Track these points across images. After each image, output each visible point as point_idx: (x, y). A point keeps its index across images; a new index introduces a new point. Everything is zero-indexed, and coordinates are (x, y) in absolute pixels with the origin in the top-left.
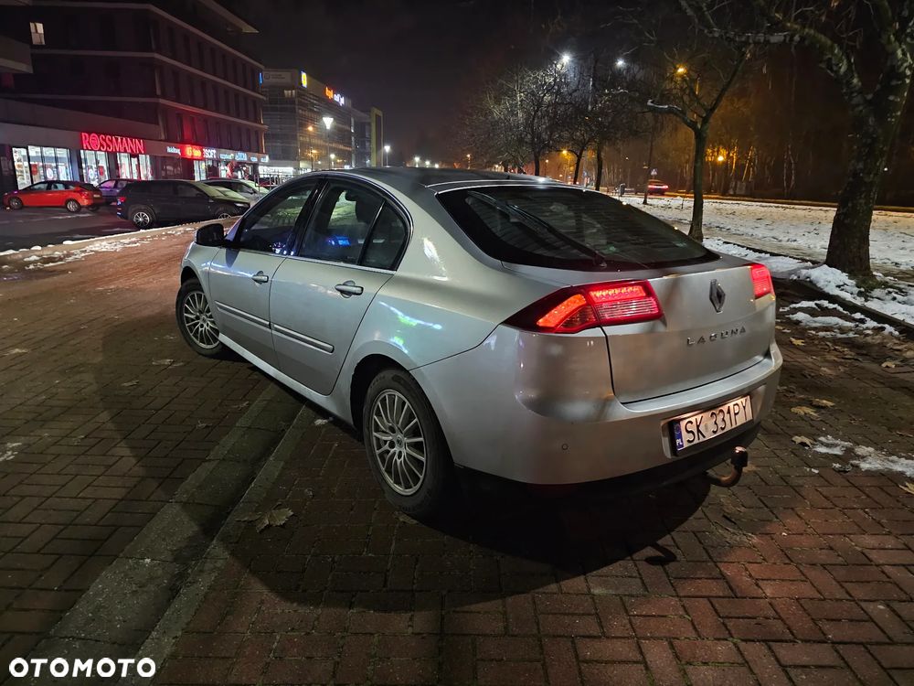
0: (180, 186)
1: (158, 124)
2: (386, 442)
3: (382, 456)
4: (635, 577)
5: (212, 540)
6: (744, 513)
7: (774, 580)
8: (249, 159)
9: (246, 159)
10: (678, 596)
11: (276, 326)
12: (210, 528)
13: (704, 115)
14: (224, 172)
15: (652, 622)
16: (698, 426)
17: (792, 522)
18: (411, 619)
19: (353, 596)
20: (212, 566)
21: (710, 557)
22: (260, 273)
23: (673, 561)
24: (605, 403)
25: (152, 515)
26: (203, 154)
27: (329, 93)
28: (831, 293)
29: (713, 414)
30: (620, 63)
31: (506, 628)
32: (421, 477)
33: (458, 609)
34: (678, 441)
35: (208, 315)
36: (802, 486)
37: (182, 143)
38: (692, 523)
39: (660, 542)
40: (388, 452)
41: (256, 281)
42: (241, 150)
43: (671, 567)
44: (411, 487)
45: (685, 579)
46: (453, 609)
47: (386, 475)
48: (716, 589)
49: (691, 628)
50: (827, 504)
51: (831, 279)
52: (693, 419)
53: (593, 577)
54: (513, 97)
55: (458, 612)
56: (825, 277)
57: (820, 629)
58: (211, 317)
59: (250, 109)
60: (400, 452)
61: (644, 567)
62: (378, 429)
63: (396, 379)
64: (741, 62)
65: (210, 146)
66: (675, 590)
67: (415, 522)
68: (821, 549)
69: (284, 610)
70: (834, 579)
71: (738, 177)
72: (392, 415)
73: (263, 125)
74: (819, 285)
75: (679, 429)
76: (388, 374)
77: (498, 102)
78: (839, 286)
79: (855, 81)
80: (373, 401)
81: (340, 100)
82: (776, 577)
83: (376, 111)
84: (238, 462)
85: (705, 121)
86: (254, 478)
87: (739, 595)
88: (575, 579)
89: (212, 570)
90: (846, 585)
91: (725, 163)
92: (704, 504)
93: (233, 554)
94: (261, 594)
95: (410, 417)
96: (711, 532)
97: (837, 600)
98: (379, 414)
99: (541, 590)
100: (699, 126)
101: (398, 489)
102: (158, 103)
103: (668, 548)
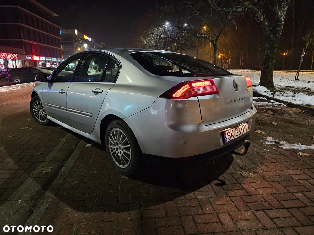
0: (31, 70)
1: (22, 48)
2: (114, 148)
3: (113, 154)
4: (212, 191)
5: (47, 191)
6: (247, 166)
7: (262, 188)
8: (57, 60)
9: (56, 60)
10: (229, 197)
11: (69, 109)
12: (46, 186)
13: (216, 38)
14: (48, 65)
15: (221, 207)
16: (232, 134)
17: (263, 167)
18: (129, 214)
19: (105, 207)
20: (47, 201)
21: (238, 182)
22: (62, 90)
23: (225, 184)
24: (199, 125)
25: (21, 183)
26: (40, 59)
27: (85, 37)
28: (263, 94)
29: (236, 129)
30: (185, 25)
31: (167, 214)
32: (129, 160)
33: (147, 208)
34: (225, 139)
35: (43, 109)
36: (265, 156)
37: (32, 55)
38: (229, 170)
39: (219, 178)
40: (116, 152)
41: (61, 93)
42: (54, 57)
43: (224, 186)
44: (125, 165)
45: (230, 190)
46: (145, 209)
47: (115, 161)
48: (242, 193)
49: (236, 208)
50: (274, 161)
51: (262, 90)
52: (230, 131)
53: (197, 192)
54: (150, 36)
55: (147, 210)
56: (260, 89)
57: (281, 204)
58: (44, 110)
59: (57, 43)
60: (121, 152)
61: (214, 187)
62: (111, 144)
63: (118, 124)
64: (227, 20)
65: (42, 56)
66: (227, 194)
67: (128, 178)
68: (275, 176)
69: (77, 215)
70: (283, 186)
71: (225, 63)
72: (117, 138)
73: (62, 48)
74: (258, 92)
75: (225, 135)
76: (114, 122)
77: (145, 38)
78: (265, 92)
79: (266, 23)
80: (109, 133)
81: (89, 39)
82: (262, 187)
83: (103, 43)
84: (56, 161)
85: (216, 40)
86: (63, 167)
87: (250, 194)
88: (190, 194)
89: (47, 202)
90: (287, 188)
91: (221, 58)
92: (232, 164)
93: (56, 195)
94: (68, 210)
95: (124, 138)
96: (236, 173)
97: (285, 193)
98: (111, 138)
99: (178, 199)
100: (214, 42)
101: (121, 166)
102: (22, 41)
103: (222, 180)
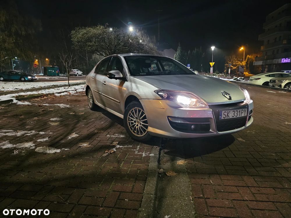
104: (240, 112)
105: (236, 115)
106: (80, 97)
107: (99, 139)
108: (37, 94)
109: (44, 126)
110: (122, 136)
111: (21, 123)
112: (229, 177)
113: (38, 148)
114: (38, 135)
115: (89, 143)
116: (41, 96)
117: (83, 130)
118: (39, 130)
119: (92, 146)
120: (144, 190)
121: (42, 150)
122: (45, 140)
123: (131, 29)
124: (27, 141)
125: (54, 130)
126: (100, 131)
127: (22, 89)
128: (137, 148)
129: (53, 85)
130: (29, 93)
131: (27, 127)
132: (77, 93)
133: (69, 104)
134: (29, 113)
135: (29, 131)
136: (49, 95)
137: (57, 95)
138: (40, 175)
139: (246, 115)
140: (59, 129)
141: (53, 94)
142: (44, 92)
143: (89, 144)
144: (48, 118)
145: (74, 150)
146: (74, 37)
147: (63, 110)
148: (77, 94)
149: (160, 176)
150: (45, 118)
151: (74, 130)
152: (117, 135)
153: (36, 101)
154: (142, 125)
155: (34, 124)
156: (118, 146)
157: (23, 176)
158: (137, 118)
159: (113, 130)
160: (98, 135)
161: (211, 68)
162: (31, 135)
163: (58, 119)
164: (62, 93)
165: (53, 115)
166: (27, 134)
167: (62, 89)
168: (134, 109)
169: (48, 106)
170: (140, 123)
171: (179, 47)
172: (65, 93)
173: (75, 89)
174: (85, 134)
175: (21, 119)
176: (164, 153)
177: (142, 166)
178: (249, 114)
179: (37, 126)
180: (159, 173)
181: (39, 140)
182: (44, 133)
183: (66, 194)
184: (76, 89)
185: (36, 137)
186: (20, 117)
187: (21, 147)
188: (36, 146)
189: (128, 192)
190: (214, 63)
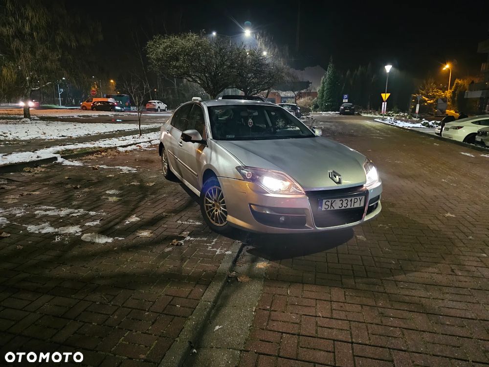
104: (351, 201)
105: (345, 205)
106: (154, 153)
107: (165, 226)
108: (91, 148)
109: (95, 203)
110: (197, 223)
111: (67, 195)
112: (314, 288)
113: (85, 235)
114: (86, 217)
115: (151, 231)
116: (98, 151)
117: (148, 211)
118: (89, 208)
119: (155, 236)
120: (202, 296)
121: (89, 238)
122: (95, 223)
123: (248, 33)
124: (72, 224)
125: (109, 210)
126: (170, 215)
127: (71, 137)
128: (213, 242)
129: (118, 130)
130: (80, 146)
131: (75, 203)
132: (151, 146)
133: (137, 167)
134: (78, 179)
135: (75, 209)
136: (109, 150)
137: (121, 149)
138: (84, 271)
139: (362, 205)
140: (116, 208)
141: (116, 148)
142: (102, 144)
143: (151, 233)
144: (102, 191)
145: (130, 240)
146: (151, 52)
147: (127, 176)
148: (150, 149)
149: (229, 281)
150: (99, 190)
151: (137, 210)
152: (191, 221)
153: (90, 160)
154: (222, 210)
155: (83, 198)
156: (188, 238)
157: (64, 271)
158: (215, 201)
159: (189, 213)
160: (167, 219)
161: (383, 103)
162: (78, 216)
163: (117, 192)
164: (129, 147)
165: (111, 184)
166: (72, 213)
167: (130, 139)
168: (213, 188)
169: (106, 169)
170: (220, 209)
171: (331, 65)
172: (134, 147)
173: (149, 140)
174: (148, 217)
175: (67, 190)
176: (247, 251)
177: (210, 267)
178: (369, 204)
179: (88, 203)
180: (229, 277)
181: (87, 224)
182: (95, 213)
183: (111, 295)
184: (151, 139)
185: (84, 219)
186: (65, 186)
187: (64, 232)
188: (83, 232)
189: (182, 297)
190: (388, 95)
